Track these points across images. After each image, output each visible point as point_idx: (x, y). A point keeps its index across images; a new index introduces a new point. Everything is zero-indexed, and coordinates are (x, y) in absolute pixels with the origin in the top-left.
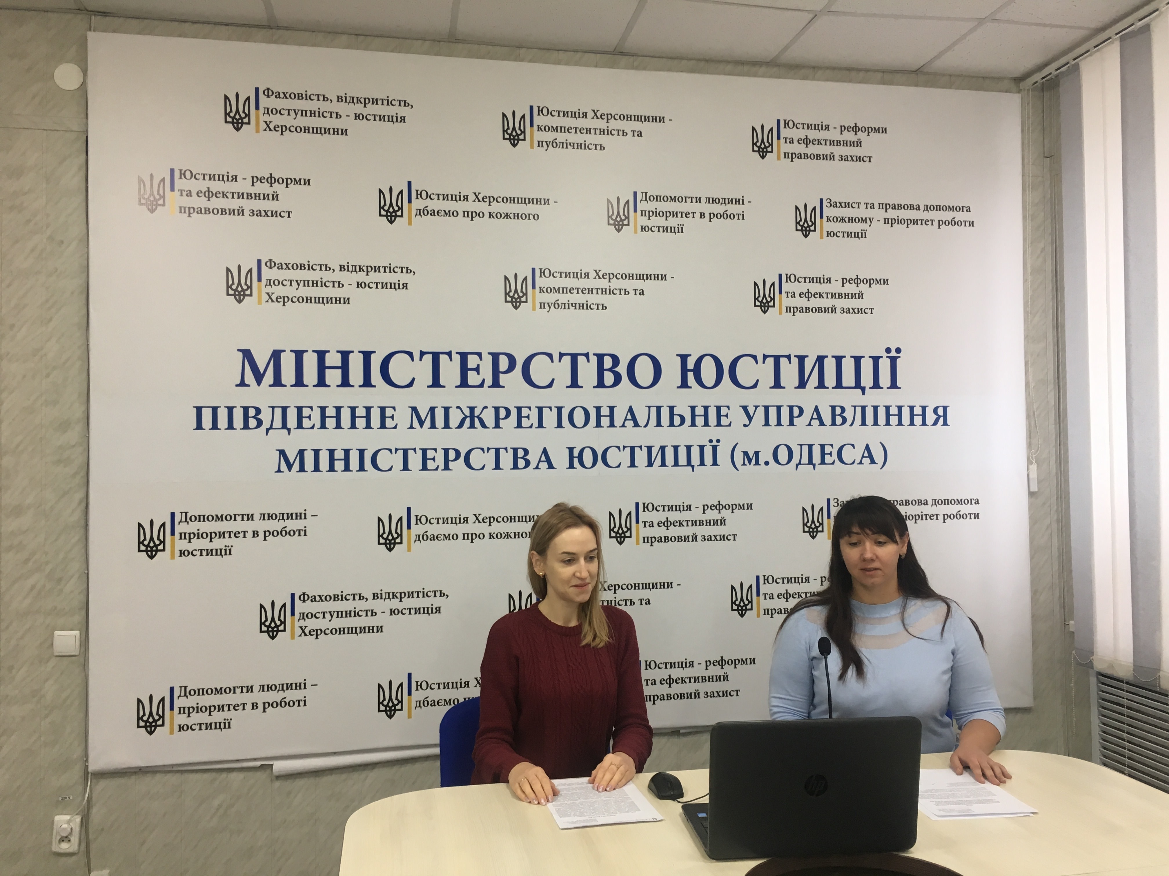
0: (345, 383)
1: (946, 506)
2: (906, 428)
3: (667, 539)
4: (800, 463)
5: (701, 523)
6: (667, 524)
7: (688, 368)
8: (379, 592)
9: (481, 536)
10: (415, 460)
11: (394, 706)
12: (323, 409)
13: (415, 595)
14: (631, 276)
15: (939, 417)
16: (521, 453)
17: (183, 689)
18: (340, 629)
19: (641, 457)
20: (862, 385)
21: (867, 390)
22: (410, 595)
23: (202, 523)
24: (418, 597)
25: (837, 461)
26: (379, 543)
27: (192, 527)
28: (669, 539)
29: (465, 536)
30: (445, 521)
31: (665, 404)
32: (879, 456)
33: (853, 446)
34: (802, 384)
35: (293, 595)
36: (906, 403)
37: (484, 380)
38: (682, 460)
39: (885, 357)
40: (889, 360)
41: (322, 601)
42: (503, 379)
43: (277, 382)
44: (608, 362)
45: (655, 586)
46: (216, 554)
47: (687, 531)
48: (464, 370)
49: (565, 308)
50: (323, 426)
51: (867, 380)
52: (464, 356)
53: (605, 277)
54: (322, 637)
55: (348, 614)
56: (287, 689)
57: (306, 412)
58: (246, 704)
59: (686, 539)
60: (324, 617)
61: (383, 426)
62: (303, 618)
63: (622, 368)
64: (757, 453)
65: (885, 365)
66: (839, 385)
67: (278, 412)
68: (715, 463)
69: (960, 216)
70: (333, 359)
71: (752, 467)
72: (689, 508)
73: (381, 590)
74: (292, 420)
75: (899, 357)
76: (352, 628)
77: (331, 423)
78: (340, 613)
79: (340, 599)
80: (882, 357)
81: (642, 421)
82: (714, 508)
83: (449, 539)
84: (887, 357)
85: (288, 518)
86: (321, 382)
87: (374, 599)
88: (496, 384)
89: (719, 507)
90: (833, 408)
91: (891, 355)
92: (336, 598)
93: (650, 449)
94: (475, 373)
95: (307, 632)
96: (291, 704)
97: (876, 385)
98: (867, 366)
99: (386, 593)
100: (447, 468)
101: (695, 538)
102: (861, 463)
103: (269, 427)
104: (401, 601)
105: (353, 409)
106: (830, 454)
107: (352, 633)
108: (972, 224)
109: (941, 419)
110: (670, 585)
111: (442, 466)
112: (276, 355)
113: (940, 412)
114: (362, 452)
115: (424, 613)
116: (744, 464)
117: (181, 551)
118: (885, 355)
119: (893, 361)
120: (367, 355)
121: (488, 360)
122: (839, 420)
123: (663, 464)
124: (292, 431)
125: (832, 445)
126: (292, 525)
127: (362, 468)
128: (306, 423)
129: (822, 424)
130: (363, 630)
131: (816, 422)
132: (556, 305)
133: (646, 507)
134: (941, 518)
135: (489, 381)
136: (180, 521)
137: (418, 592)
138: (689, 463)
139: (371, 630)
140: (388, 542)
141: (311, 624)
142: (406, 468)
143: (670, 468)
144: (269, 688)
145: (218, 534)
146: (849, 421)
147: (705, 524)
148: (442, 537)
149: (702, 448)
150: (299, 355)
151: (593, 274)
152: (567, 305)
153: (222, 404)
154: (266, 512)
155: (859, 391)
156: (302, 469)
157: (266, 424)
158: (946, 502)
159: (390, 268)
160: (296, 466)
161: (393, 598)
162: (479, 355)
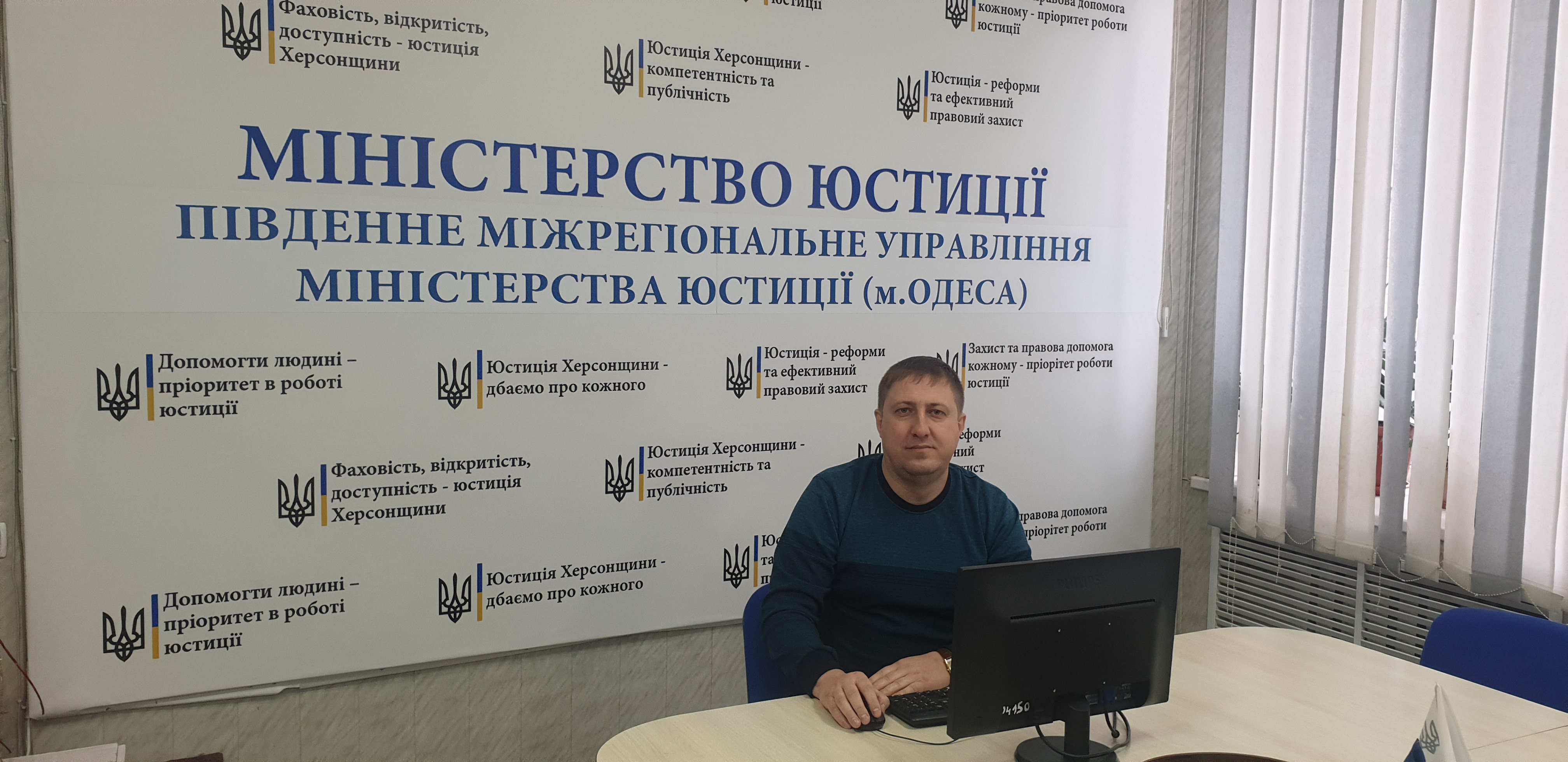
0: (393, 180)
1: (1081, 352)
2: (1047, 263)
3: (791, 391)
4: (936, 302)
5: (829, 371)
6: (792, 373)
7: (822, 183)
8: (440, 461)
9: (573, 388)
10: (488, 288)
11: (460, 605)
12: (363, 215)
13: (487, 464)
14: (758, 61)
15: (1081, 250)
16: (623, 283)
17: (171, 596)
18: (388, 510)
19: (766, 291)
20: (1006, 212)
21: (1011, 216)
22: (481, 464)
23: (193, 370)
24: (491, 466)
25: (975, 300)
26: (440, 398)
27: (180, 375)
28: (794, 391)
29: (553, 388)
30: (527, 368)
31: (794, 226)
32: (1018, 296)
33: (992, 282)
34: (944, 209)
35: (323, 468)
36: (1048, 234)
37: (577, 185)
38: (811, 296)
39: (1030, 179)
40: (1034, 182)
41: (364, 474)
42: (602, 185)
43: (298, 175)
44: (730, 171)
45: (776, 446)
46: (215, 413)
47: (813, 381)
48: (552, 170)
49: (679, 97)
50: (363, 238)
51: (1011, 206)
52: (552, 152)
53: (728, 59)
54: (364, 521)
55: (399, 491)
56: (318, 591)
57: (339, 219)
58: (262, 612)
59: (812, 391)
60: (366, 496)
61: (445, 241)
62: (338, 498)
63: (746, 180)
64: (892, 289)
65: (1030, 188)
66: (982, 211)
67: (300, 217)
68: (847, 301)
69: (1115, 17)
70: (376, 147)
71: (886, 306)
72: (817, 354)
73: (443, 459)
74: (320, 230)
75: (1045, 180)
76: (404, 509)
77: (373, 234)
78: (387, 490)
79: (388, 471)
80: (1027, 179)
81: (767, 247)
82: (844, 354)
83: (532, 392)
84: (1033, 179)
85: (315, 364)
86: (360, 178)
87: (433, 470)
88: (593, 191)
89: (849, 353)
90: (975, 237)
91: (1036, 177)
92: (382, 470)
93: (775, 281)
94: (566, 175)
95: (344, 516)
96: (324, 609)
97: (1020, 212)
98: (1012, 187)
99: (449, 462)
100: (529, 299)
101: (821, 390)
102: (999, 303)
103: (286, 237)
104: (468, 472)
105: (404, 217)
106: (969, 291)
107: (404, 515)
108: (1124, 27)
109: (1083, 253)
110: (793, 445)
111: (523, 297)
112: (297, 136)
113: (1082, 245)
114: (416, 275)
115: (499, 487)
116: (878, 302)
117: (162, 408)
118: (1031, 176)
119: (1039, 183)
120: (423, 144)
121: (582, 159)
122: (979, 252)
123: (790, 301)
124: (319, 243)
125: (971, 281)
126: (321, 372)
127: (416, 298)
128: (339, 233)
129: (962, 256)
130: (418, 511)
131: (956, 254)
132: (668, 91)
133: (769, 353)
134: (1075, 365)
135: (584, 188)
136: (160, 366)
137: (491, 461)
138: (818, 300)
139: (429, 510)
140: (451, 395)
141: (350, 505)
142: (475, 298)
143: (797, 307)
144: (294, 590)
145: (216, 385)
146: (990, 254)
147: (833, 373)
148: (523, 389)
149: (833, 281)
150: (329, 138)
151: (713, 54)
152: (681, 93)
153: (220, 201)
154: (285, 355)
155: (1003, 218)
156: (334, 297)
157: (283, 234)
158: (1082, 348)
159: (454, 23)
160: (326, 293)
161: (459, 468)
162: (572, 151)
